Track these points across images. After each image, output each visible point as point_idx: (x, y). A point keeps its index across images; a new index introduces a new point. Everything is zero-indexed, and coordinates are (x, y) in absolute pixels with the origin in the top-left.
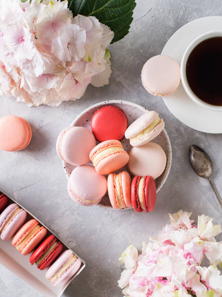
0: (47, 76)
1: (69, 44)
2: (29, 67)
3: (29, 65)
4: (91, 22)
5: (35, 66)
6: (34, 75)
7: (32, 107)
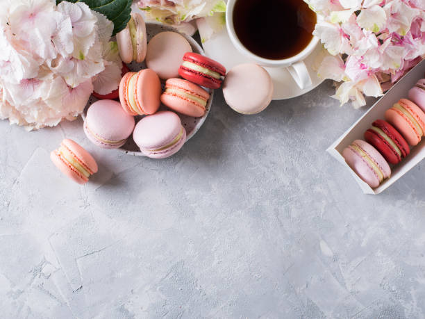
0: (31, 81)
1: (52, 37)
2: (8, 71)
3: (8, 68)
4: (80, 10)
5: (15, 70)
6: (15, 80)
7: (33, 130)
